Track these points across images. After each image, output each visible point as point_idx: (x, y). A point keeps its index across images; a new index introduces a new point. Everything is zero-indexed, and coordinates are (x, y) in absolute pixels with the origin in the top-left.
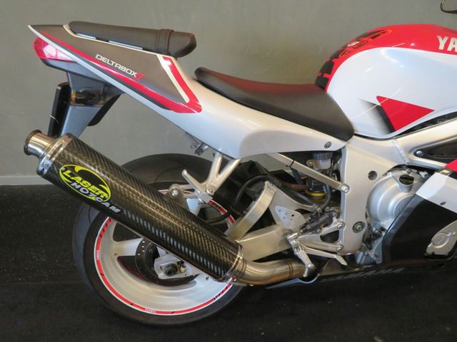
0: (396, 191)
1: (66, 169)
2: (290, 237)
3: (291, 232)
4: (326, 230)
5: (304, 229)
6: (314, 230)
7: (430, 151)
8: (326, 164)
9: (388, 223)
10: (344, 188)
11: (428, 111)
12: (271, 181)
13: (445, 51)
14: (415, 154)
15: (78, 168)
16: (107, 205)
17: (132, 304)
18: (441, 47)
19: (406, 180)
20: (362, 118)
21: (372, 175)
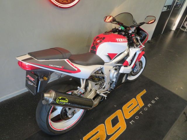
0: (114, 73)
1: (58, 99)
2: (97, 92)
3: (97, 91)
4: (103, 87)
5: (99, 89)
6: (101, 88)
7: (119, 62)
8: (100, 72)
9: (114, 80)
10: (105, 76)
11: (117, 54)
12: (90, 80)
13: (118, 42)
14: (116, 64)
15: (60, 98)
16: (67, 104)
17: (60, 130)
18: (118, 41)
19: (116, 69)
20: (105, 59)
21: (110, 70)
